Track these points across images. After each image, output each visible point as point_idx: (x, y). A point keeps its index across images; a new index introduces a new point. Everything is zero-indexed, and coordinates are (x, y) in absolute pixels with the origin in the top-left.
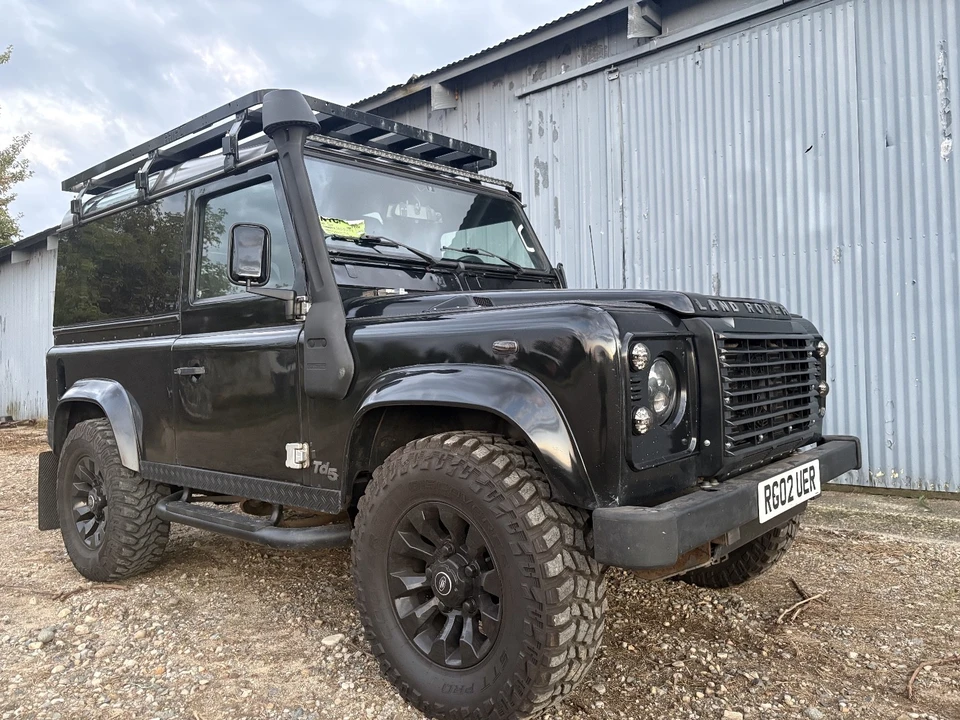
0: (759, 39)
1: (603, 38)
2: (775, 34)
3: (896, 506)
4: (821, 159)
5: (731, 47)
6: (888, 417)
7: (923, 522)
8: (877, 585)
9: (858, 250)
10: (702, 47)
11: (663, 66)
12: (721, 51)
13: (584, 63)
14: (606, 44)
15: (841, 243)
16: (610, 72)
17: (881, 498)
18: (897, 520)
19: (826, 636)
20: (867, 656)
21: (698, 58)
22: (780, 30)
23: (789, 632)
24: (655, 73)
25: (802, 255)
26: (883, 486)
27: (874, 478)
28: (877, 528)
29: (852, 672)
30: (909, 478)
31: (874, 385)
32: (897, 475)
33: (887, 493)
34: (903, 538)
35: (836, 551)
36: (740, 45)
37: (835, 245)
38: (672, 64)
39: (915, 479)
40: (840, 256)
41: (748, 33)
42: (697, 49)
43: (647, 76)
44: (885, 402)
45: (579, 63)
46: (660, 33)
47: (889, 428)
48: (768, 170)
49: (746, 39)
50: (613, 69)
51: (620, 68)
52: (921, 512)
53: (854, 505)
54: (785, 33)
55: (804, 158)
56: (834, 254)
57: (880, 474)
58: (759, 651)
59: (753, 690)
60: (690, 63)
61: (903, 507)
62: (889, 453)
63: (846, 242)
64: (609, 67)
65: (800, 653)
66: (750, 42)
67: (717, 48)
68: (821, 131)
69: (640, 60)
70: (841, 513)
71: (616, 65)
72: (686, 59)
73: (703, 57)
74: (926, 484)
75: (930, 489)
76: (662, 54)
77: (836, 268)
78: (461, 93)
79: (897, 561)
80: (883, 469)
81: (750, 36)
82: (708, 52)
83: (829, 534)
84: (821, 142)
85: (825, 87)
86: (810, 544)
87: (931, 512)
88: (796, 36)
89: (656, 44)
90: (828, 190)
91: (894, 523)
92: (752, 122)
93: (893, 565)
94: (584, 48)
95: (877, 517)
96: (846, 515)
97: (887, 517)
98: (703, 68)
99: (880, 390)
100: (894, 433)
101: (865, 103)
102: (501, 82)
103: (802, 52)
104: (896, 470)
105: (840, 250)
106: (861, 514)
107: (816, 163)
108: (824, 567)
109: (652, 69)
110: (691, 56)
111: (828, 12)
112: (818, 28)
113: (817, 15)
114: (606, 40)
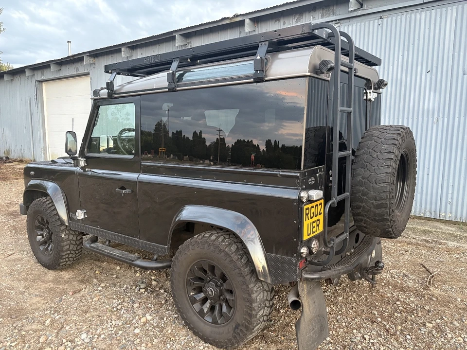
0: (410, 18)
1: (333, 5)
2: (418, 16)
3: (451, 229)
4: (434, 77)
5: (396, 19)
6: (450, 192)
7: (463, 237)
8: (455, 268)
9: (446, 119)
10: (382, 17)
11: (363, 23)
12: (392, 20)
13: (322, 17)
14: (335, 9)
15: (438, 115)
16: (336, 23)
17: (443, 224)
18: (452, 235)
19: (446, 291)
20: (464, 300)
21: (380, 22)
22: (420, 15)
23: (432, 289)
24: (358, 27)
25: (420, 119)
26: (445, 219)
27: (441, 216)
28: (445, 239)
29: (460, 307)
30: (456, 217)
31: (446, 178)
32: (451, 215)
33: (446, 222)
34: (457, 244)
35: (434, 250)
36: (401, 19)
37: (436, 116)
38: (367, 23)
39: (458, 217)
40: (437, 121)
41: (405, 13)
42: (380, 18)
43: (354, 27)
44: (450, 185)
45: (320, 17)
46: (362, 7)
47: (450, 195)
48: (408, 79)
49: (404, 16)
50: (337, 22)
51: (342, 22)
52: (461, 232)
53: (434, 227)
54: (422, 16)
55: (426, 76)
56: (435, 120)
57: (444, 214)
58: (423, 297)
59: (430, 314)
60: (376, 24)
61: (454, 229)
62: (449, 206)
63: (441, 115)
64: (336, 20)
65: (439, 298)
66: (406, 18)
67: (390, 19)
68: (435, 64)
69: (351, 19)
70: (429, 231)
71: (338, 20)
72: (374, 22)
73: (382, 22)
74: (463, 219)
75: (464, 221)
76: (362, 18)
77: (435, 126)
78: (258, 23)
79: (458, 256)
80: (445, 212)
81: (406, 15)
82: (385, 20)
83: (427, 241)
84: (434, 69)
85: (439, 44)
86: (422, 246)
87: (465, 232)
88: (428, 19)
89: (360, 13)
90: (435, 92)
91: (452, 237)
92: (403, 56)
93: (458, 258)
94: (323, 9)
95: (444, 233)
96: (431, 232)
97: (448, 233)
98: (382, 28)
99: (448, 180)
100: (452, 198)
101: (456, 54)
102: (279, 20)
103: (430, 27)
104: (451, 213)
105: (438, 119)
106: (437, 232)
107: (431, 79)
108: (432, 258)
109: (357, 25)
110: (377, 21)
111: (444, 9)
112: (438, 16)
113: (439, 10)
114: (335, 7)
